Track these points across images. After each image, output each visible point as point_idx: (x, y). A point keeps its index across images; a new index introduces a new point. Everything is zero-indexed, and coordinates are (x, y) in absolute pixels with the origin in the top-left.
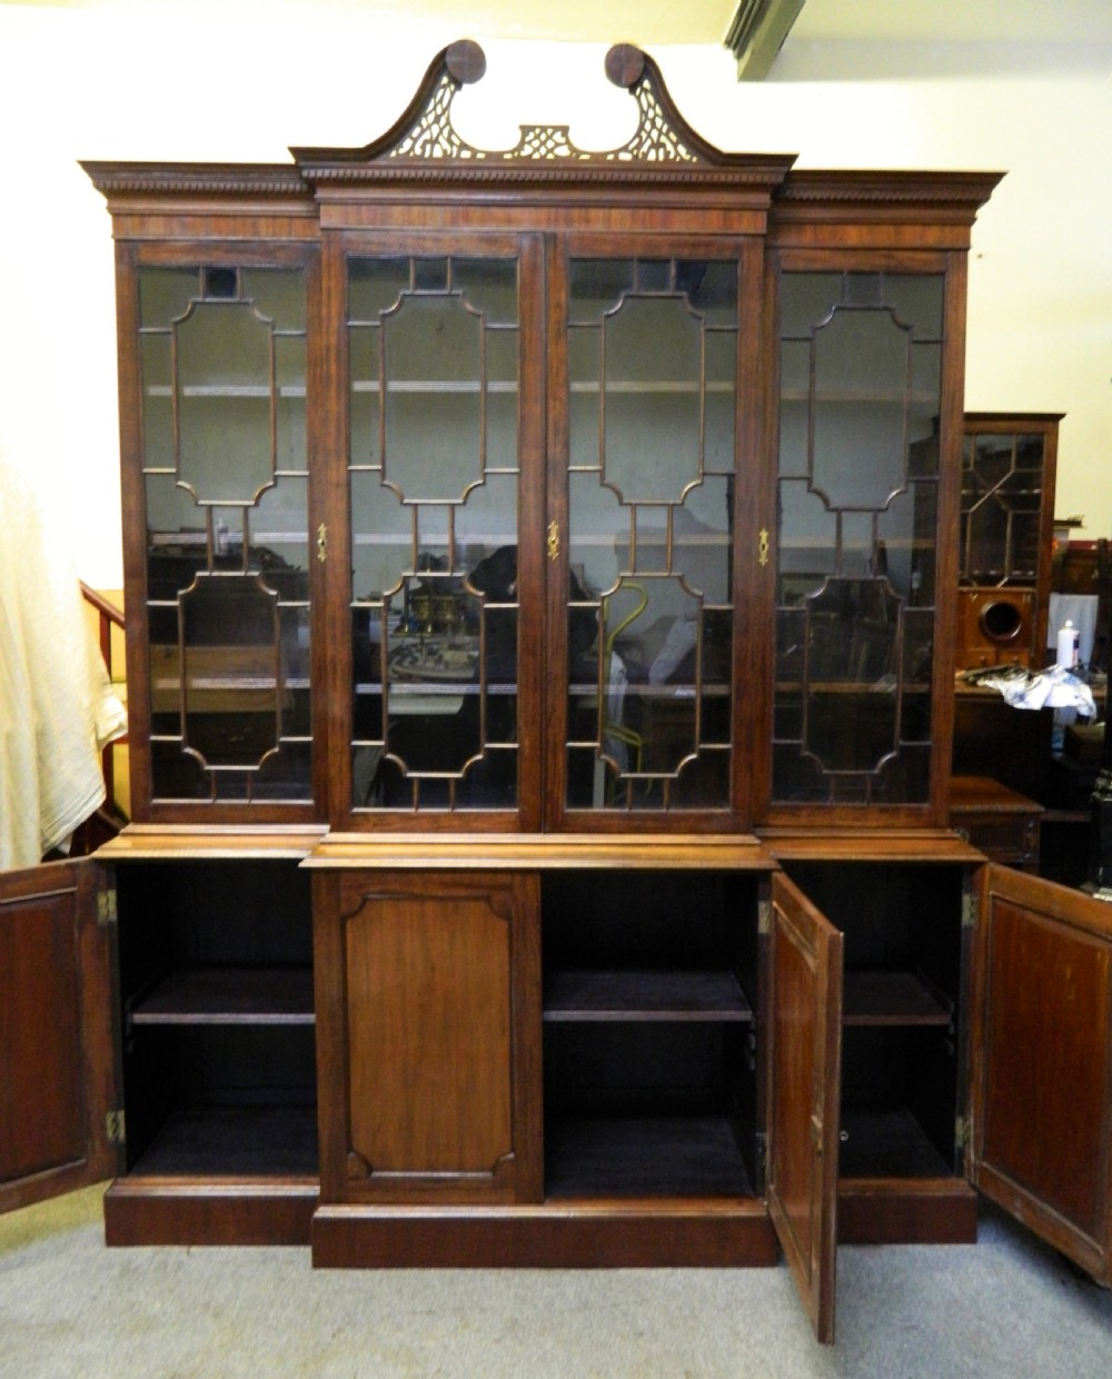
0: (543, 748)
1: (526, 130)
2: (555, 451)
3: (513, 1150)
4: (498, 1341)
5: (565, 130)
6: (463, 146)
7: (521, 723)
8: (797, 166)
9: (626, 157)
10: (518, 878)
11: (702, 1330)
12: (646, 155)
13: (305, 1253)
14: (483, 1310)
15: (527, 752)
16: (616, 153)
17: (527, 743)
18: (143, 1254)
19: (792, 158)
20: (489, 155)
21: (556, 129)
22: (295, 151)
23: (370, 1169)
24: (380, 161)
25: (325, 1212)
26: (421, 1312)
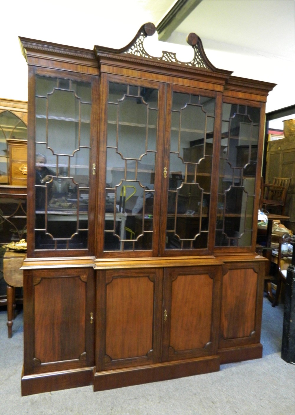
0: (160, 232)
1: (164, 52)
2: (167, 146)
3: (152, 349)
4: (159, 403)
5: (174, 54)
6: (147, 54)
7: (154, 225)
8: (232, 75)
9: (190, 65)
10: (157, 270)
11: (210, 390)
12: (195, 65)
13: (91, 387)
14: (150, 395)
15: (155, 233)
16: (187, 63)
17: (155, 231)
18: (36, 397)
19: (231, 72)
20: (154, 58)
21: (172, 53)
22: (96, 46)
23: (111, 359)
24: (121, 54)
25: (97, 374)
26: (133, 399)
